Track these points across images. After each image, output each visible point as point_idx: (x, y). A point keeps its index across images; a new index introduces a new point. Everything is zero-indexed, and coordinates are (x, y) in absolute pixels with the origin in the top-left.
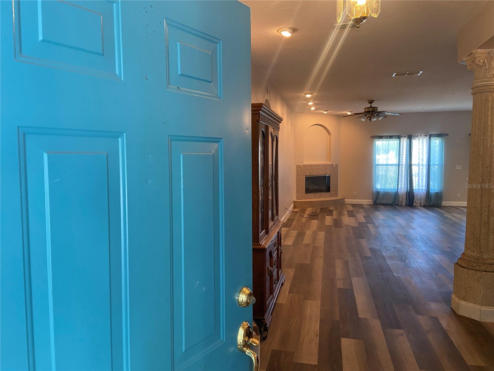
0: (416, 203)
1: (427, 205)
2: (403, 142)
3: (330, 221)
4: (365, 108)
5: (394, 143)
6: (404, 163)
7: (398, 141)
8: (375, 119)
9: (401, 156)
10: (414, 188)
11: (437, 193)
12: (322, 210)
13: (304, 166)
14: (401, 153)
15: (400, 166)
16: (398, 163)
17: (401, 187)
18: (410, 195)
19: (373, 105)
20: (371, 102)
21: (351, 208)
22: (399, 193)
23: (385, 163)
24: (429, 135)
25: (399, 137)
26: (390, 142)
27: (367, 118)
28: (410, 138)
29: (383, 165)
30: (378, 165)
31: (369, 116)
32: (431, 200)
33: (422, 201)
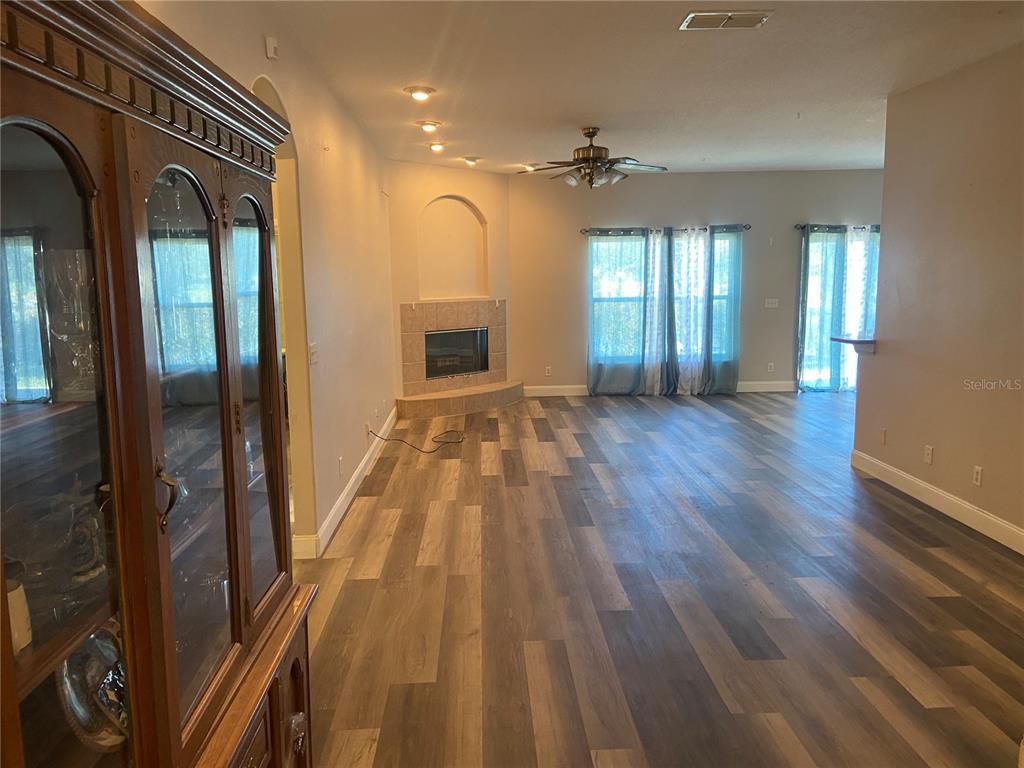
0: (683, 389)
1: (706, 393)
2: (654, 244)
3: (492, 461)
4: (578, 150)
5: (633, 246)
6: (656, 295)
7: (644, 243)
8: (603, 181)
9: (650, 279)
10: (679, 353)
11: (726, 364)
12: (470, 419)
13: (421, 306)
14: (650, 272)
15: (648, 304)
16: (642, 296)
17: (650, 353)
18: (670, 370)
19: (597, 142)
20: (591, 134)
21: (541, 409)
22: (646, 367)
23: (614, 295)
24: (710, 227)
25: (645, 233)
26: (625, 243)
27: (583, 178)
28: (669, 233)
29: (609, 300)
30: (600, 300)
31: (588, 171)
32: (714, 380)
33: (697, 383)
